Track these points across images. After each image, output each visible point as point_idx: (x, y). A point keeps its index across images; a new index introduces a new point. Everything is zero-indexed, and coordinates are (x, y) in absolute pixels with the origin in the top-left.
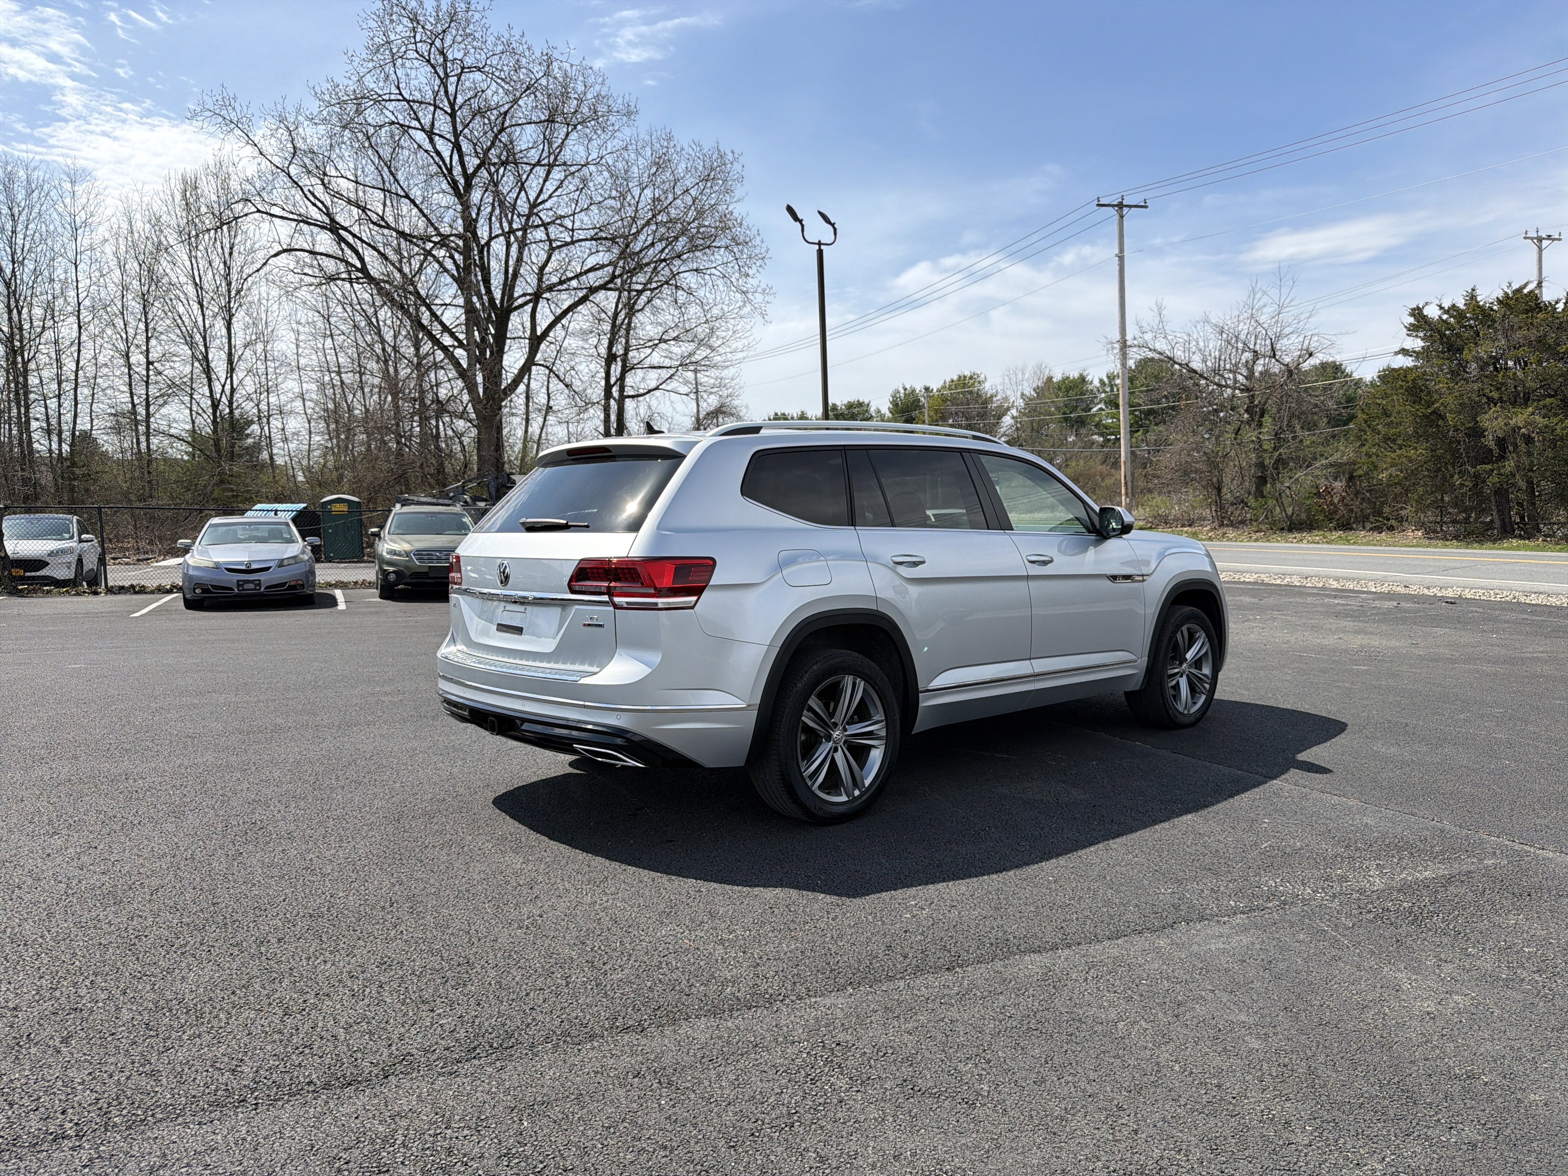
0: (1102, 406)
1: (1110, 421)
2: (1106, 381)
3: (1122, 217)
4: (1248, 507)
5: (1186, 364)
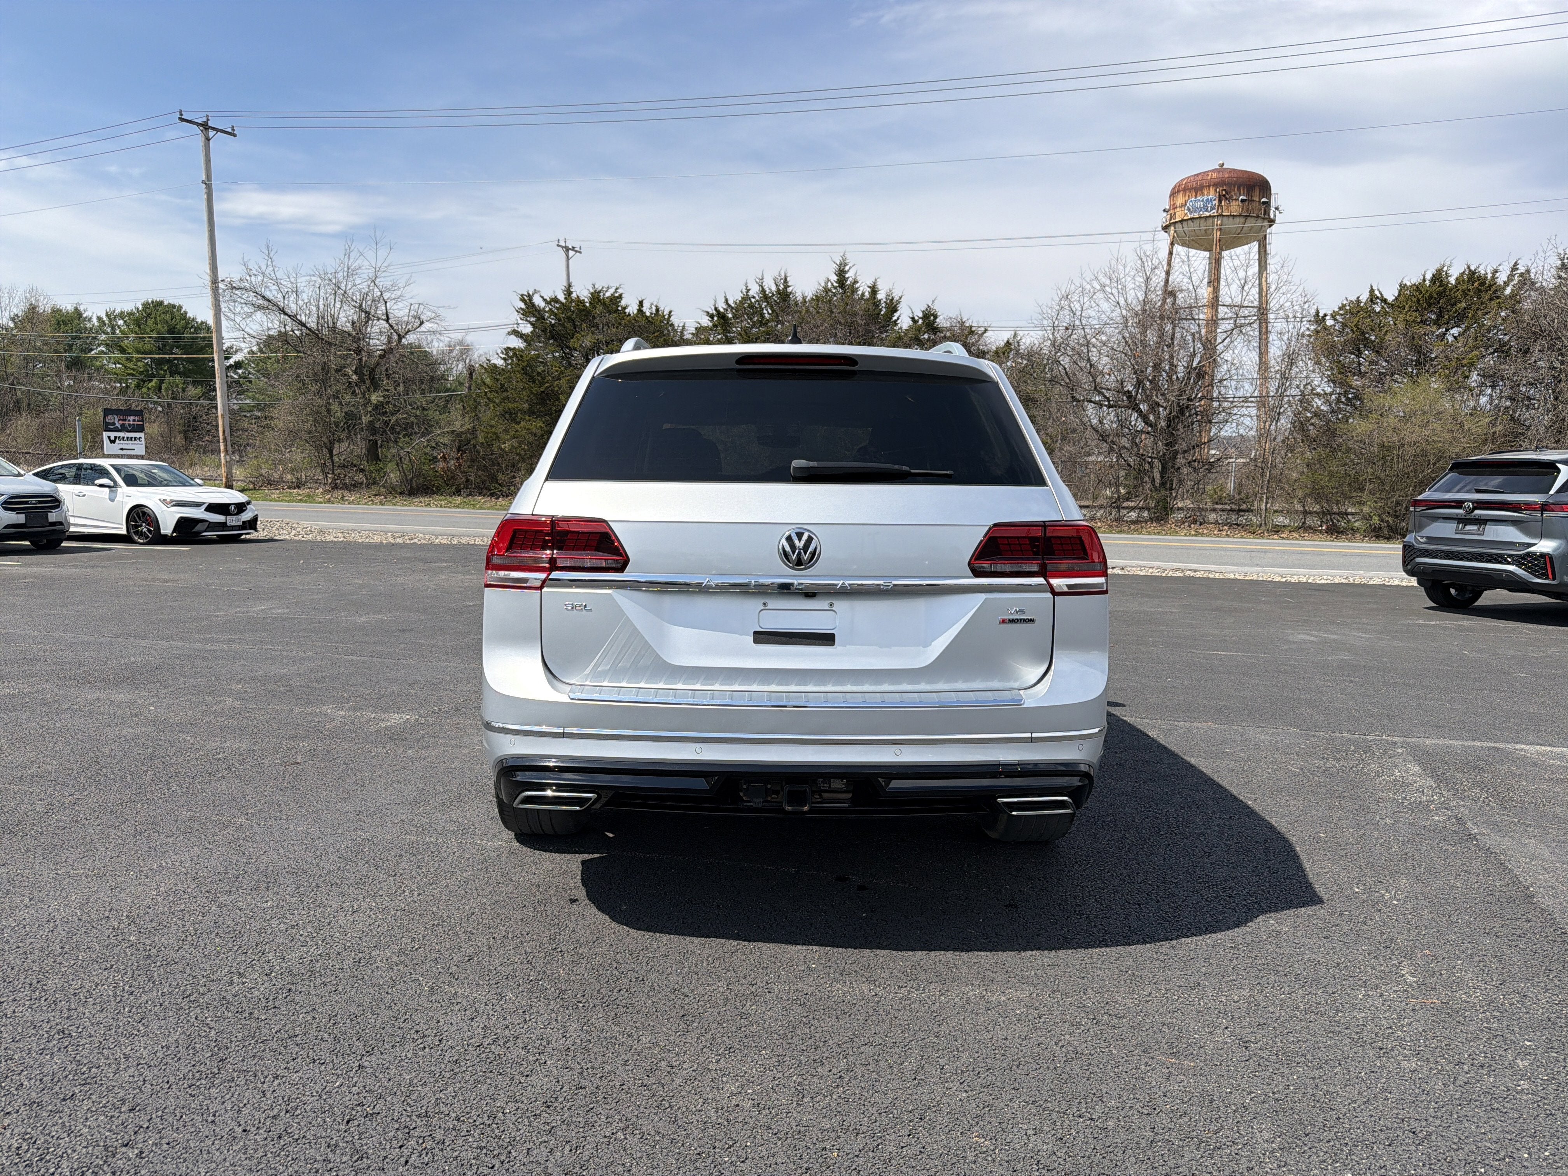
0: (102, 348)
1: (114, 367)
2: (105, 319)
3: (208, 139)
4: (362, 470)
5: (295, 316)
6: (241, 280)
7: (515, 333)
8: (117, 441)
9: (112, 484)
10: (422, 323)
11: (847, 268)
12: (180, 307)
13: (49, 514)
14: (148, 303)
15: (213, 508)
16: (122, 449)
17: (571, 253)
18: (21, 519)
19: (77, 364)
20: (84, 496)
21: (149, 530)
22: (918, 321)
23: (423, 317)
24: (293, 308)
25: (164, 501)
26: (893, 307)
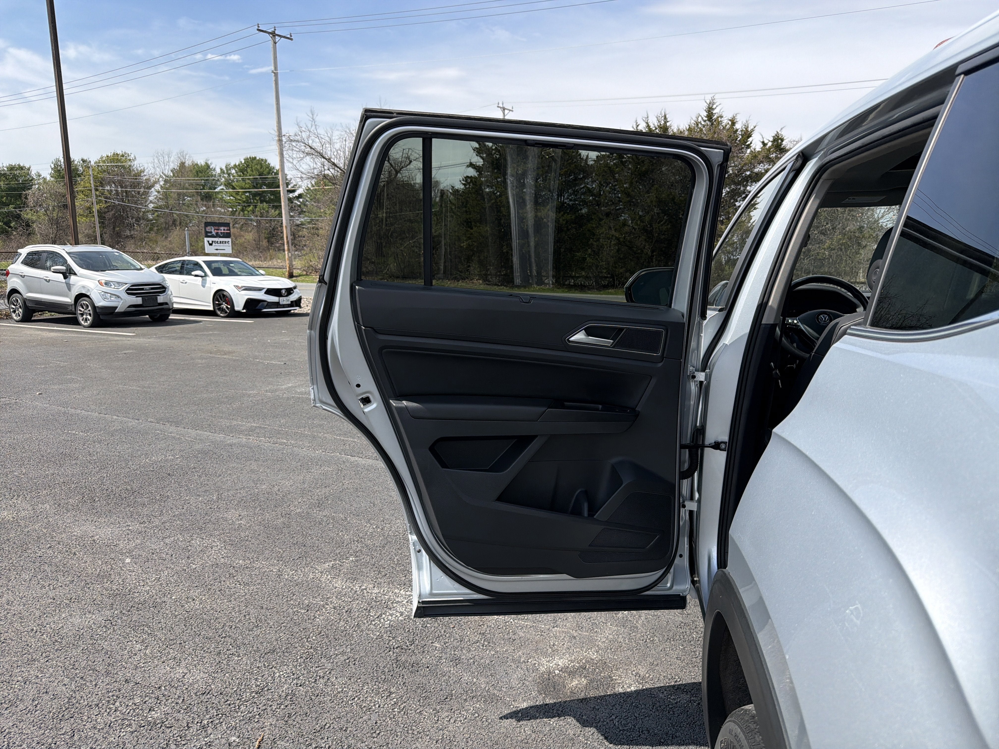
0: (223, 187)
1: (229, 198)
2: (225, 169)
3: (275, 43)
4: (373, 263)
5: (329, 159)
6: (296, 135)
7: (471, 165)
8: (214, 244)
9: (203, 274)
10: (411, 162)
11: (714, 107)
12: (266, 161)
13: (158, 297)
14: (247, 159)
15: (270, 292)
16: (217, 250)
17: (506, 112)
18: (139, 301)
19: (208, 197)
20: (186, 283)
21: (227, 307)
22: (766, 144)
23: (412, 158)
24: (328, 154)
25: (237, 287)
26: (747, 134)
